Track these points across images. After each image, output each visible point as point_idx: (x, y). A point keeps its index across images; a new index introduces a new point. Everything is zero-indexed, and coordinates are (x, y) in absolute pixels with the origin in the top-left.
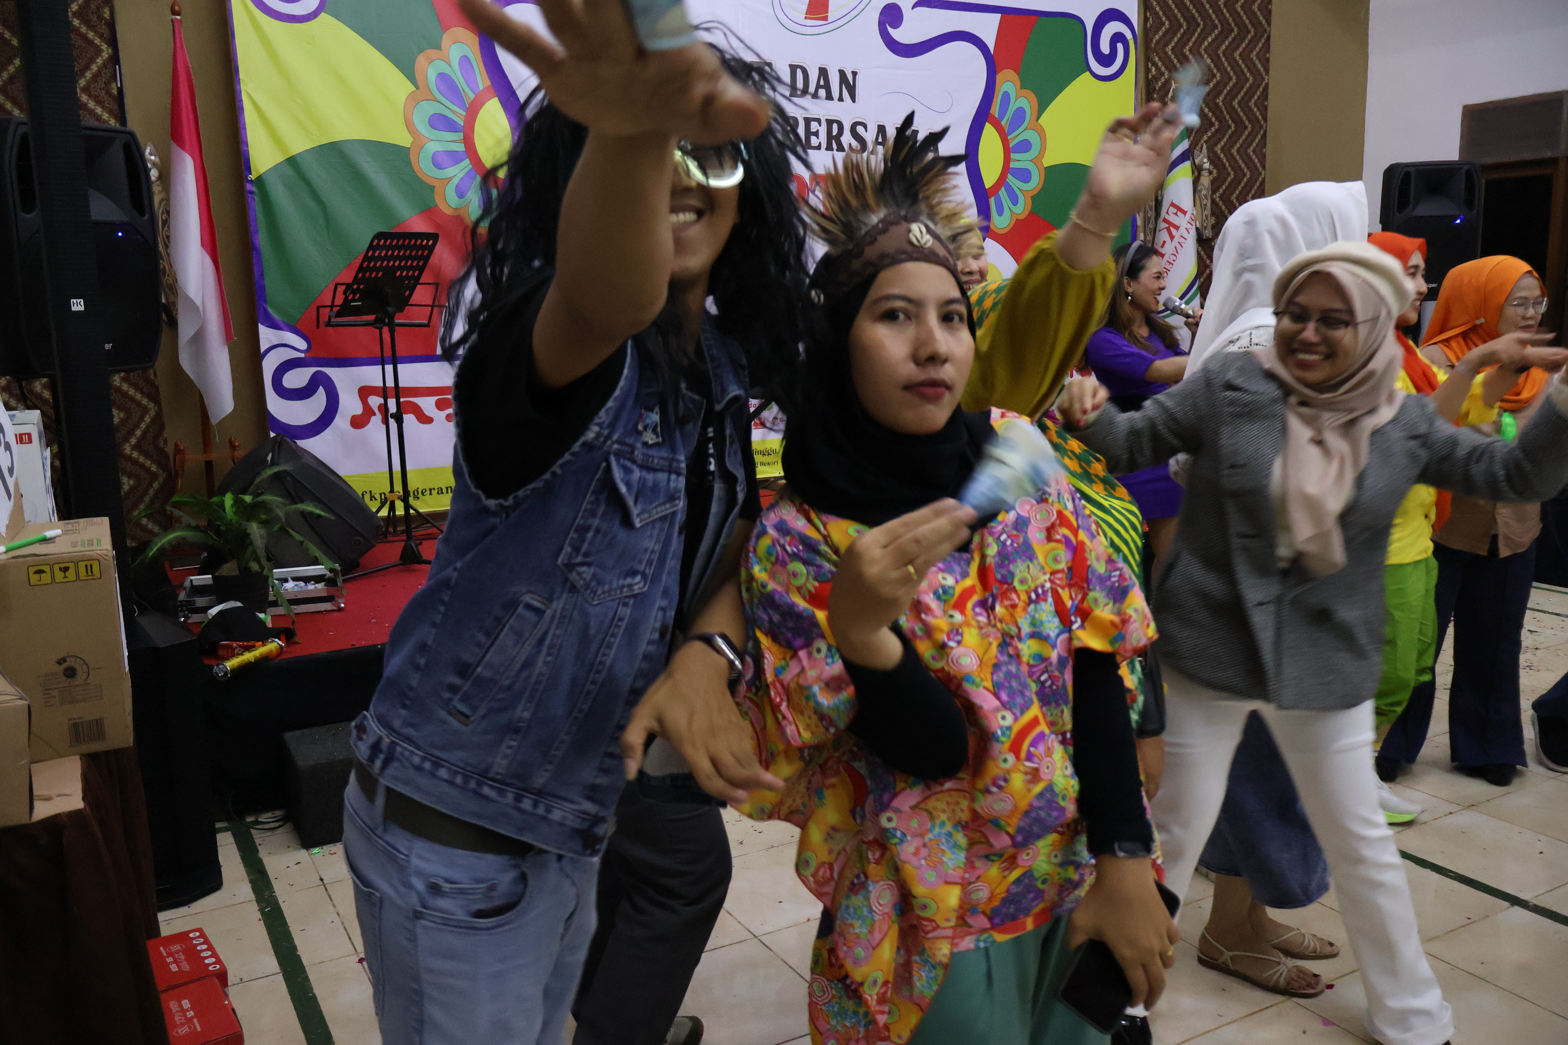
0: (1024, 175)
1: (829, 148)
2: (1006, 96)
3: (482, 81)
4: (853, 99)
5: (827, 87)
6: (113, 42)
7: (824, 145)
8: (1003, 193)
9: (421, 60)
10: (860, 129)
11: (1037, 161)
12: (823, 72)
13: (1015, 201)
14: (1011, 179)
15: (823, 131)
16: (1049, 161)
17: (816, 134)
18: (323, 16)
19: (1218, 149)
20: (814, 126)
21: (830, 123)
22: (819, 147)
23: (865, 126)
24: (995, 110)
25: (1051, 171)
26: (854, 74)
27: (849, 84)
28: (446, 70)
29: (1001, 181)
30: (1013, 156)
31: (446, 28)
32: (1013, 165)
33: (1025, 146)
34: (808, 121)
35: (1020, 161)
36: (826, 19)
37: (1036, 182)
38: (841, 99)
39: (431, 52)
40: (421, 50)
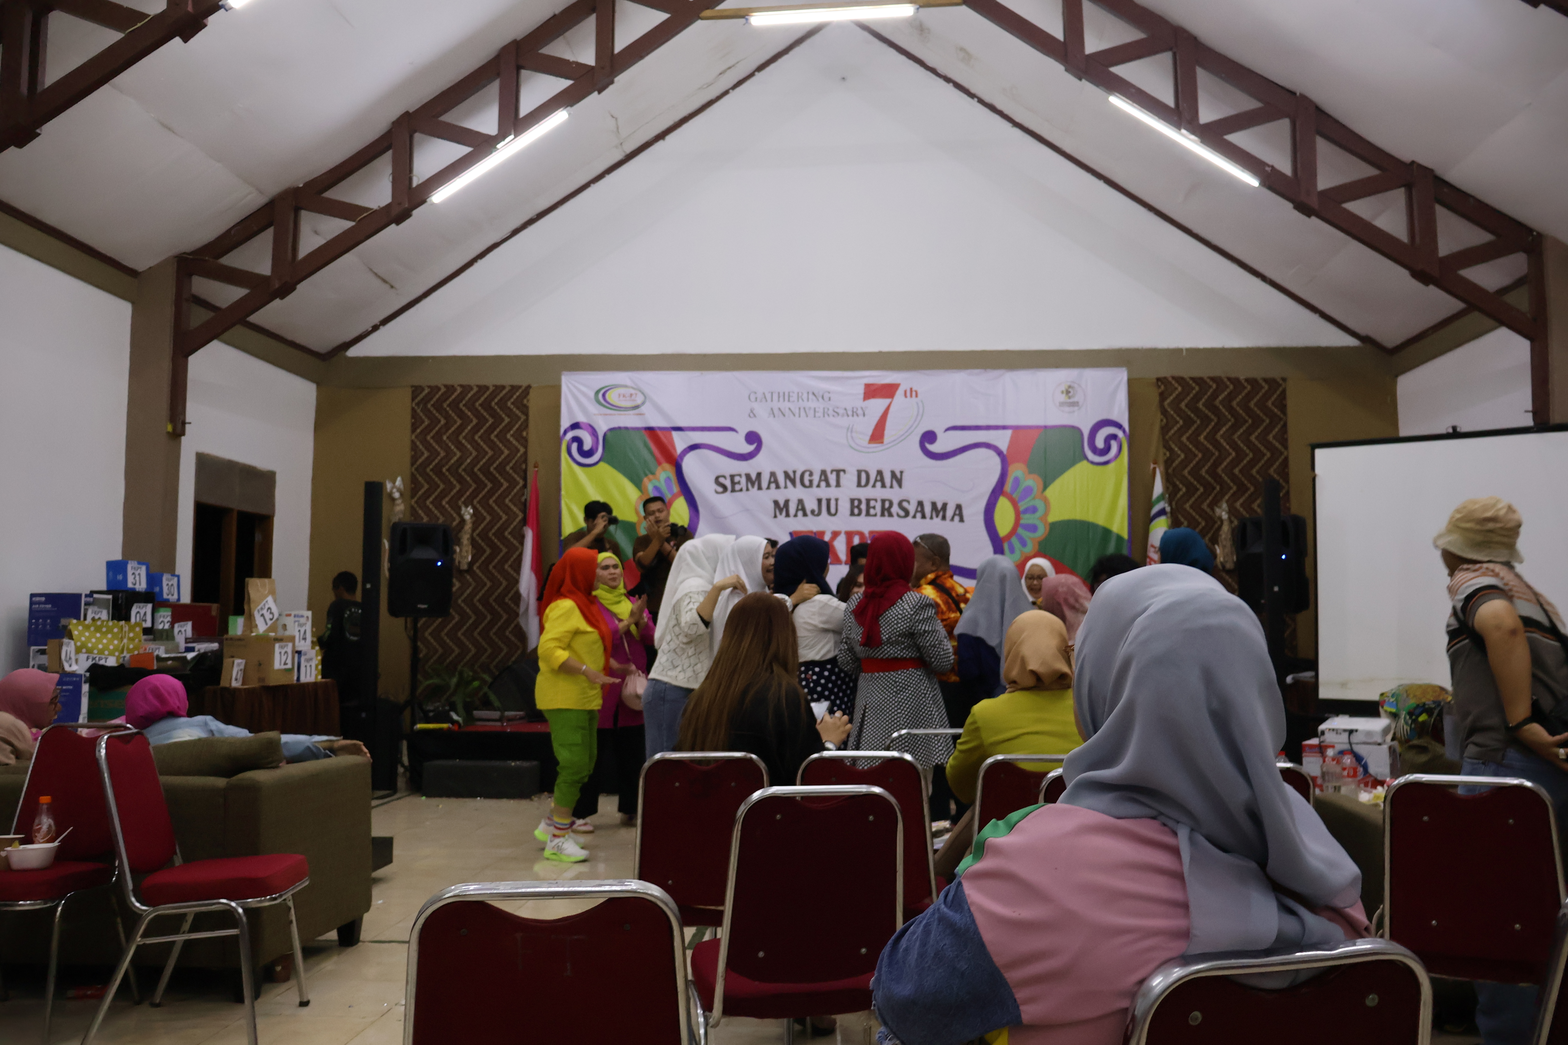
0: (1033, 528)
1: (883, 515)
2: (1017, 481)
3: (676, 488)
4: (900, 486)
5: (882, 481)
6: (525, 479)
7: (879, 513)
8: (1014, 540)
9: (645, 480)
10: (905, 504)
11: (1044, 518)
12: (880, 473)
13: (1024, 543)
14: (1020, 531)
15: (878, 506)
16: (1052, 518)
17: (874, 508)
18: (602, 464)
19: (1238, 505)
20: (872, 503)
21: (883, 501)
22: (875, 515)
23: (908, 502)
24: (1008, 487)
25: (1054, 526)
26: (901, 472)
27: (897, 479)
28: (657, 484)
29: (1013, 532)
30: (1022, 516)
31: (659, 464)
32: (1022, 522)
33: (1034, 510)
34: (868, 501)
35: (1027, 519)
36: (882, 443)
37: (1041, 532)
38: (891, 487)
39: (651, 476)
40: (646, 475)
